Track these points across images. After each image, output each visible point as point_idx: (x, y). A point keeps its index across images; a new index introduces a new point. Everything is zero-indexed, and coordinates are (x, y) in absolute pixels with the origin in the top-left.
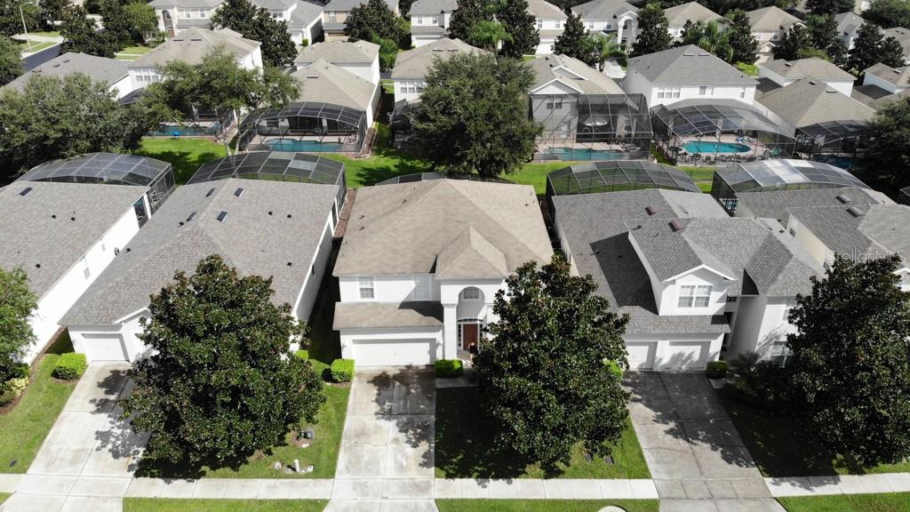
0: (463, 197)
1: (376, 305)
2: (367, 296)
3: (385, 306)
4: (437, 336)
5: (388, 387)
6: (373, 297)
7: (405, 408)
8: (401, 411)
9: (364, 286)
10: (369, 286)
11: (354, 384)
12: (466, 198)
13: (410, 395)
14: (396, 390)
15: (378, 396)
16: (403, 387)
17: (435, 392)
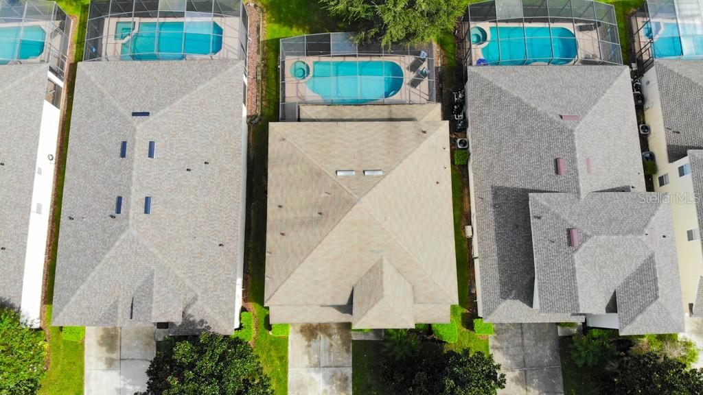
5: (316, 338)
7: (330, 361)
8: (327, 364)
11: (291, 335)
13: (333, 347)
14: (322, 341)
15: (310, 348)
16: (327, 338)
17: (351, 345)
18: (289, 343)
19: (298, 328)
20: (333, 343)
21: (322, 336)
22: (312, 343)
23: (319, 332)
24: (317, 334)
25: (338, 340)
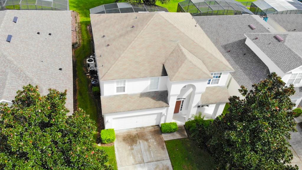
0: (170, 24)
1: (126, 95)
2: (121, 91)
3: (131, 96)
4: (163, 111)
5: (136, 143)
6: (124, 91)
7: (151, 157)
8: (149, 160)
9: (119, 86)
10: (122, 86)
11: (116, 144)
12: (172, 25)
13: (151, 148)
14: (142, 145)
15: (133, 151)
16: (145, 143)
17: (165, 144)
18: (116, 149)
19: (121, 139)
20: (150, 145)
21: (141, 141)
22: (135, 147)
23: (138, 139)
24: (136, 141)
25: (153, 142)
